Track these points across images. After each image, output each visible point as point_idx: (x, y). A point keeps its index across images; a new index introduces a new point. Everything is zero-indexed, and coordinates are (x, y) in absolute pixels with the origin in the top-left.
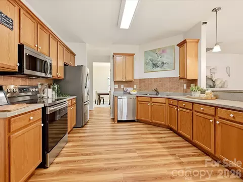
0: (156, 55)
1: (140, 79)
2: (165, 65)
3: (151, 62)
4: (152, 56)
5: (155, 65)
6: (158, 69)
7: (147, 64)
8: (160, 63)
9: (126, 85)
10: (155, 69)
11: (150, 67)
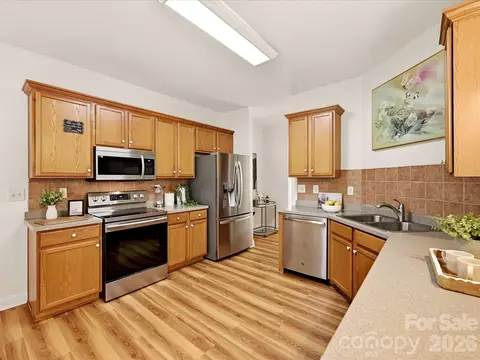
0: (402, 94)
1: (364, 171)
2: (430, 121)
3: (388, 119)
4: (390, 99)
5: (400, 127)
6: (408, 137)
7: (378, 125)
8: (414, 116)
9: (326, 185)
10: (399, 140)
11: (386, 132)
